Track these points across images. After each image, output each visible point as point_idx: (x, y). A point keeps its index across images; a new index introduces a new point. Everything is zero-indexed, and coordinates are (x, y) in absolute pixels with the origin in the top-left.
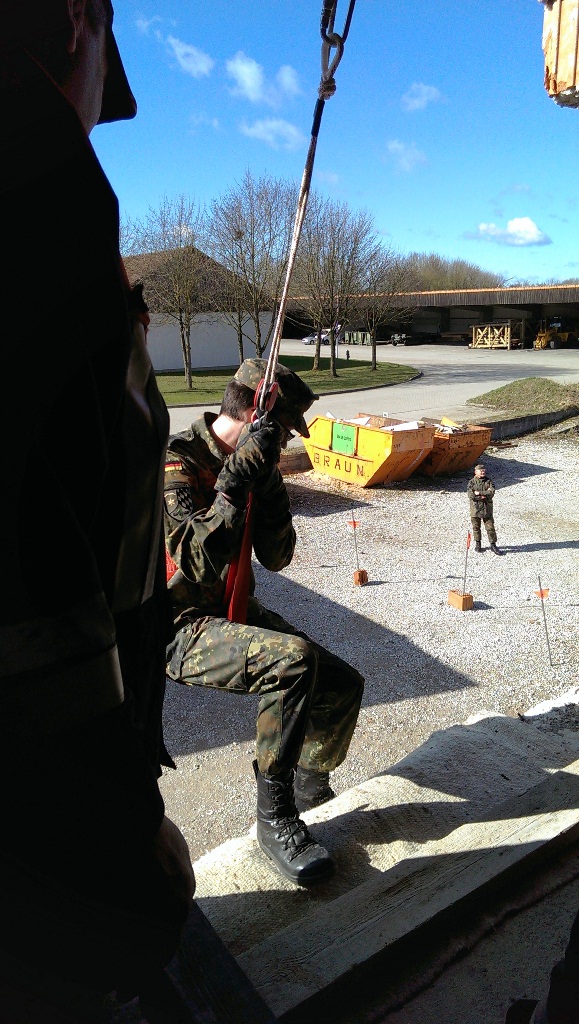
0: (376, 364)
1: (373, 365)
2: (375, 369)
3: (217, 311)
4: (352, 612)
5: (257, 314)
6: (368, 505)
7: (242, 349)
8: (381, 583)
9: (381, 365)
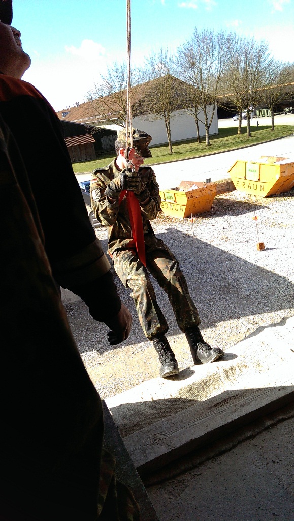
0: (274, 127)
1: (273, 127)
2: (274, 129)
3: (184, 108)
4: (255, 265)
5: (205, 108)
6: (266, 207)
7: (198, 128)
8: (272, 249)
9: (277, 127)
